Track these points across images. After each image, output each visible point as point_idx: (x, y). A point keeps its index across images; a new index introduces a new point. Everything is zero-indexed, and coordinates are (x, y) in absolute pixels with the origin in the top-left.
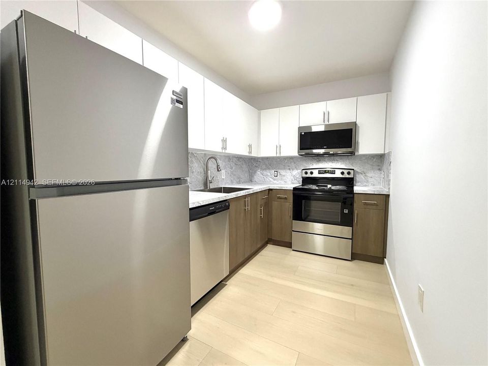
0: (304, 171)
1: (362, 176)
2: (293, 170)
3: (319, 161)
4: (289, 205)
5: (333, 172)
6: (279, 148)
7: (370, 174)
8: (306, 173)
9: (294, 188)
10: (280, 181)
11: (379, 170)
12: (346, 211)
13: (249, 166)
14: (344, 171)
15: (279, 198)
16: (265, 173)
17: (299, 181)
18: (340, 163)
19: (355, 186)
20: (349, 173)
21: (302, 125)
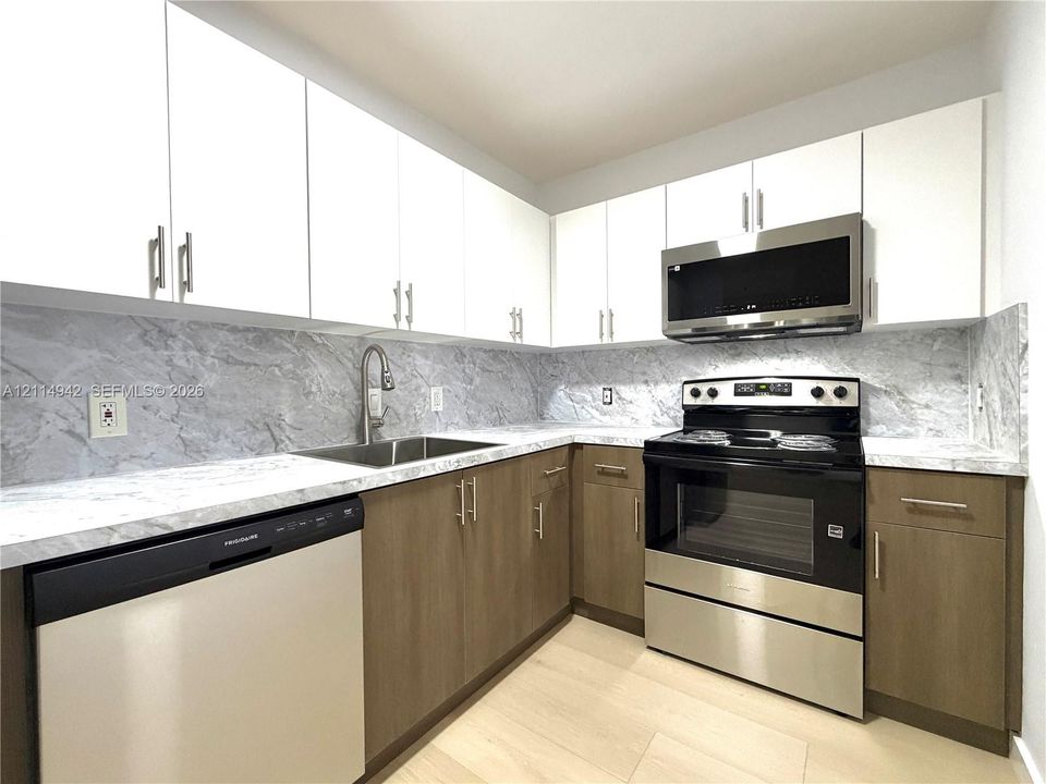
0: (688, 388)
1: (891, 404)
2: (656, 383)
3: (737, 356)
4: (633, 497)
5: (786, 391)
6: (607, 318)
7: (923, 394)
8: (696, 393)
9: (646, 443)
10: (618, 418)
11: (959, 379)
12: (836, 532)
13: (534, 374)
14: (821, 384)
15: (603, 472)
16: (578, 393)
17: (674, 418)
18: (807, 360)
19: (866, 434)
20: (840, 393)
21: (676, 242)
